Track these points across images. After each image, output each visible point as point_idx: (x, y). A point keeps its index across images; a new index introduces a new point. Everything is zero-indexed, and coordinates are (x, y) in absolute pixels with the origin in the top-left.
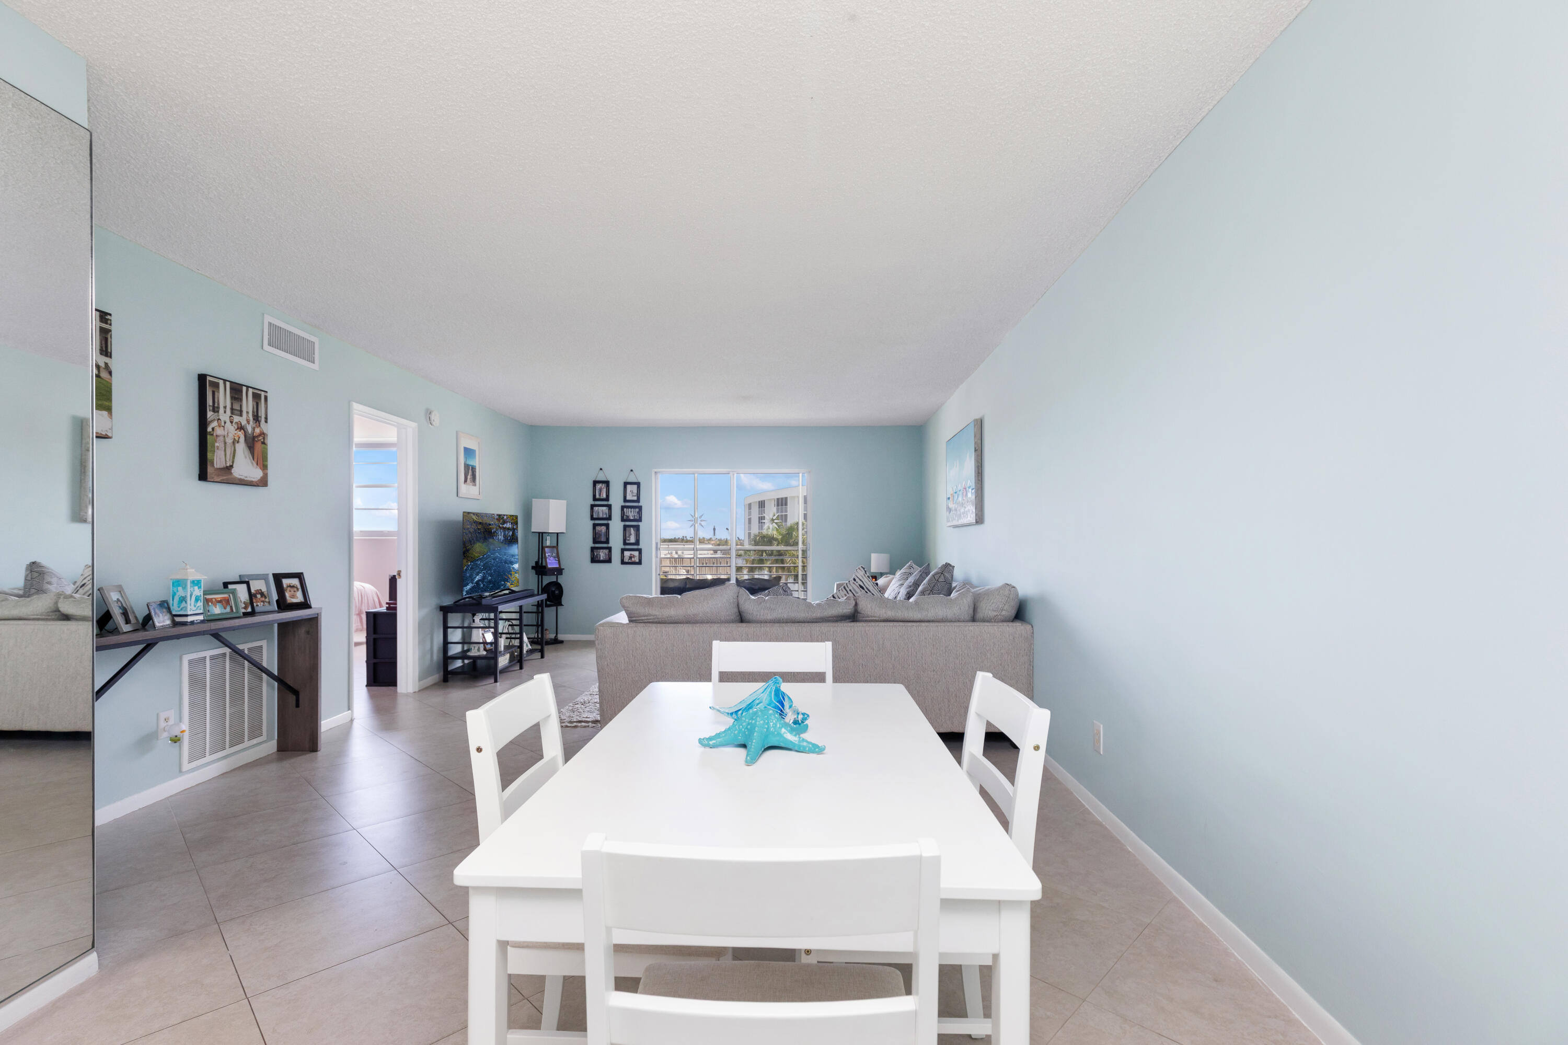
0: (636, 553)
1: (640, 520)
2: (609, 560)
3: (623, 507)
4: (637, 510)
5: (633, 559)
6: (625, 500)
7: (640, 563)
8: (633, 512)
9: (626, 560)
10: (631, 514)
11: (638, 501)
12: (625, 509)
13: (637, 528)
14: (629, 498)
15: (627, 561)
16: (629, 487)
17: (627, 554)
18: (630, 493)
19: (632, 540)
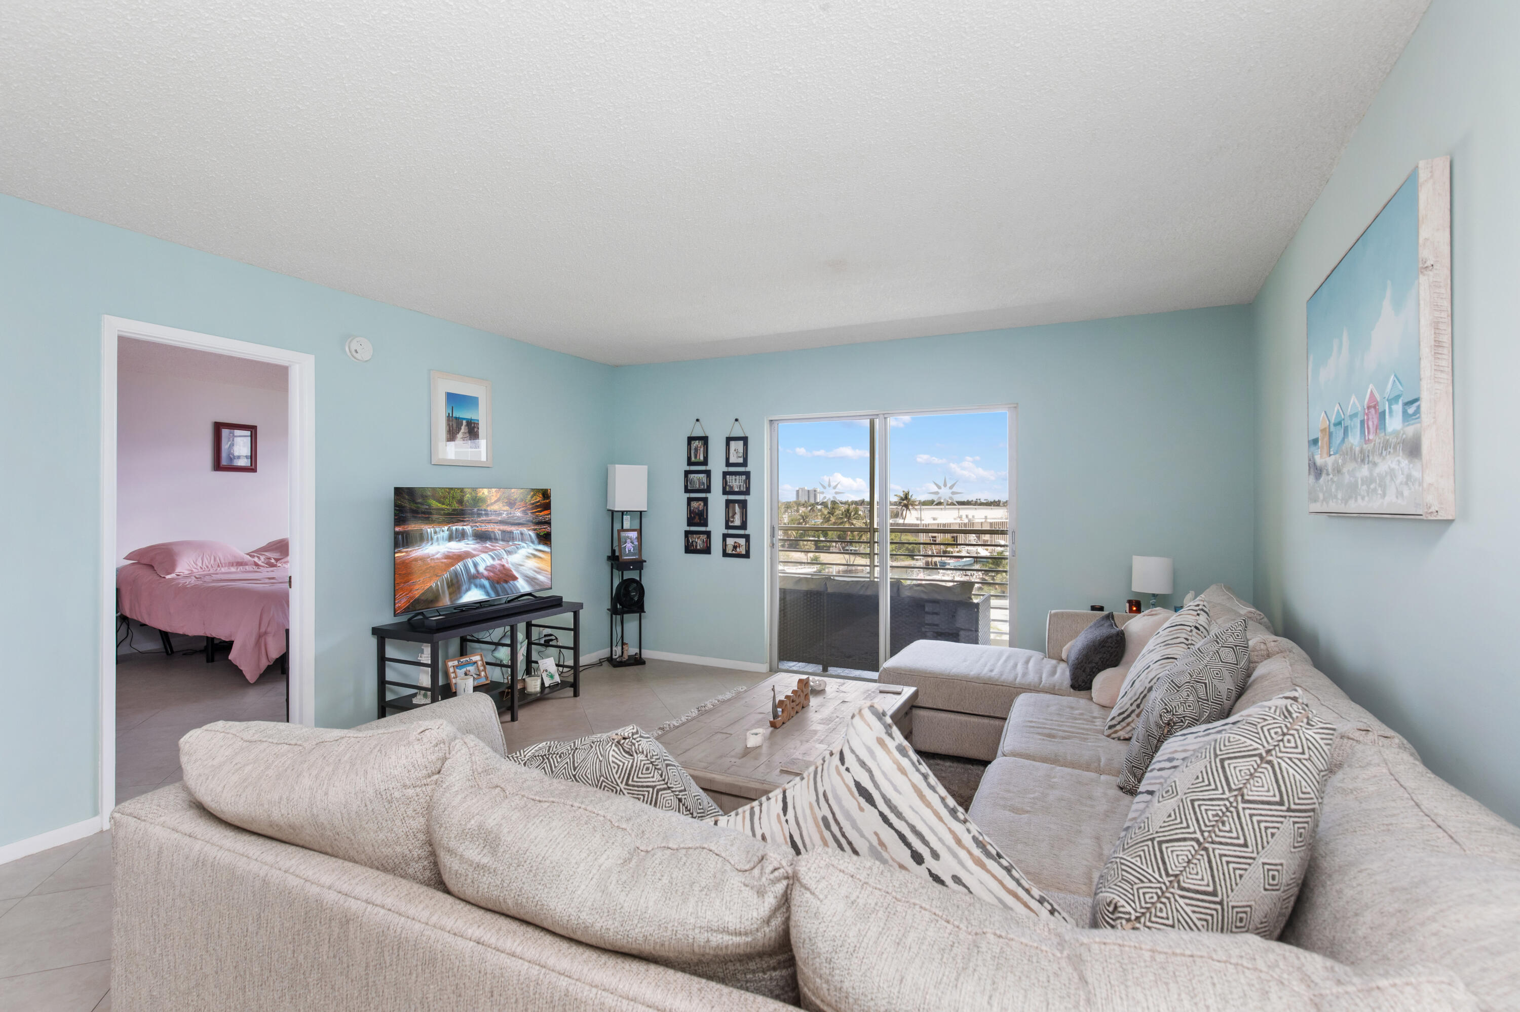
0: (742, 541)
1: (747, 492)
2: (707, 550)
3: (725, 474)
4: (744, 477)
5: (738, 550)
6: (728, 464)
7: (747, 555)
8: (738, 481)
9: (729, 550)
10: (736, 483)
11: (745, 464)
12: (728, 476)
13: (743, 505)
14: (733, 460)
15: (730, 552)
16: (732, 443)
17: (731, 541)
18: (735, 453)
19: (737, 522)
